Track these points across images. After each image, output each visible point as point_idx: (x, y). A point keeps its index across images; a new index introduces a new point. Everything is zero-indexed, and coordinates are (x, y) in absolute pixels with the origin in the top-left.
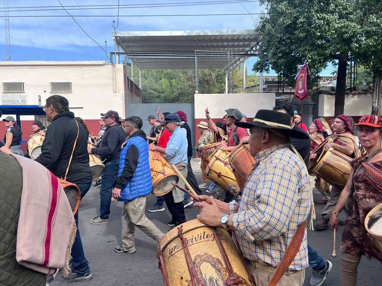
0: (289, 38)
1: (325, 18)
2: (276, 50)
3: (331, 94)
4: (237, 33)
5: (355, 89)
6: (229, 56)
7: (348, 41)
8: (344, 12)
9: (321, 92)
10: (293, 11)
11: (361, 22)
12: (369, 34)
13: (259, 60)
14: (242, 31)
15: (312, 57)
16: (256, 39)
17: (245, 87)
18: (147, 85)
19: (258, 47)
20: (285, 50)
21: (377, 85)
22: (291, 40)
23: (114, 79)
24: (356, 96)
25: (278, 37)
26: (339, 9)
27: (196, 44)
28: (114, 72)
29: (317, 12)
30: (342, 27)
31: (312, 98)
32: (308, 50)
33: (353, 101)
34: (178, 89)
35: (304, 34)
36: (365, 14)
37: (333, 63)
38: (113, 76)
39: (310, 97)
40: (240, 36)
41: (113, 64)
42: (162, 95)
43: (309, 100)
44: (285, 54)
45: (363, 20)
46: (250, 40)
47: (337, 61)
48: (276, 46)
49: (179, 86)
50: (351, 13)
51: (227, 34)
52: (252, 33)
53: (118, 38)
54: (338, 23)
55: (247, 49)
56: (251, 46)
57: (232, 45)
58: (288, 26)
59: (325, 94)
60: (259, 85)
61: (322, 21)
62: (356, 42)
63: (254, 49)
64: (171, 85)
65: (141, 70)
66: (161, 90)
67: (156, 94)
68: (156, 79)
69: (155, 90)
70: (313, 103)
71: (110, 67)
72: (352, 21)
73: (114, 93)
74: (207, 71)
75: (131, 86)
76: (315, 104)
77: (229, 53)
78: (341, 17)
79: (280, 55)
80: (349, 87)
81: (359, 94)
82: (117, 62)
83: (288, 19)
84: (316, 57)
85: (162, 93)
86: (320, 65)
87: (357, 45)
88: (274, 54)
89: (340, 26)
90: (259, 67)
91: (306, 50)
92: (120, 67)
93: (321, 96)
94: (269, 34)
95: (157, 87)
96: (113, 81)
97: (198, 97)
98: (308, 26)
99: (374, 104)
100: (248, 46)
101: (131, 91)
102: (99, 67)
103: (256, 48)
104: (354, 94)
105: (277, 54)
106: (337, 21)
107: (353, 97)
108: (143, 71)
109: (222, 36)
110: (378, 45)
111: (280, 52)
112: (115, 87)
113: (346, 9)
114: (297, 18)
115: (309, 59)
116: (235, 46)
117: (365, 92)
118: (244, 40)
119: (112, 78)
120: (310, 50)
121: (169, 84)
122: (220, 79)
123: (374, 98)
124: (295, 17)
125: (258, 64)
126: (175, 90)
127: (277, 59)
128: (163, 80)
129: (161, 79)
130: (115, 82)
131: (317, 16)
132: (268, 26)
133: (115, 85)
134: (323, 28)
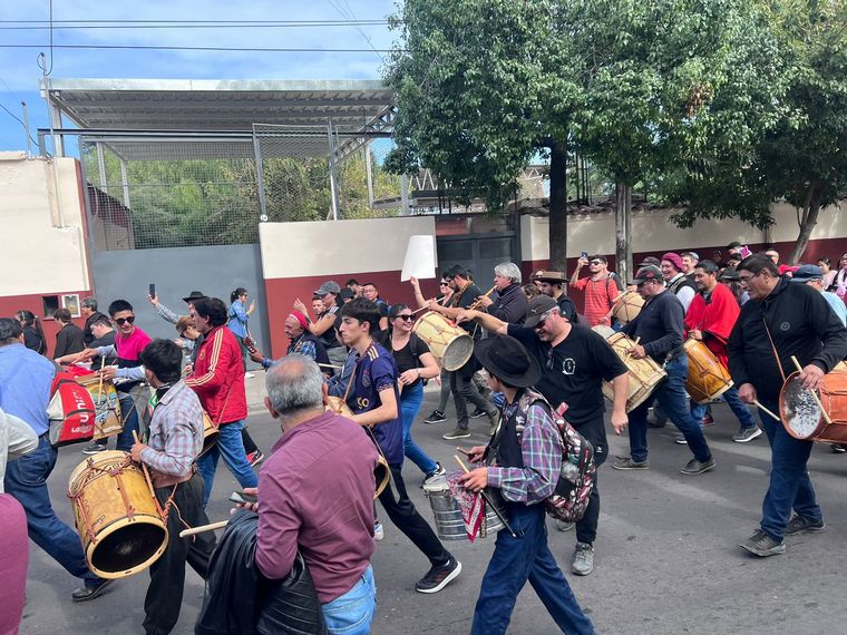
0: (450, 106)
1: (517, 69)
2: (428, 130)
3: (543, 215)
4: (344, 87)
5: (585, 202)
6: (331, 136)
7: (563, 118)
8: (553, 58)
9: (524, 211)
10: (454, 51)
11: (584, 81)
12: (598, 105)
13: (396, 147)
14: (354, 84)
15: (498, 149)
16: (386, 100)
17: (372, 200)
18: (144, 195)
19: (392, 117)
20: (445, 131)
21: (622, 199)
22: (456, 111)
23: (53, 194)
24: (588, 217)
25: (429, 105)
26: (543, 51)
27: (254, 107)
28: (51, 177)
29: (501, 55)
30: (550, 90)
31: (508, 223)
32: (491, 134)
33: (585, 226)
34: (221, 203)
35: (480, 100)
36: (591, 63)
37: (541, 153)
38: (49, 188)
39: (503, 222)
40: (351, 93)
41: (47, 157)
42: (183, 218)
43: (502, 227)
44: (446, 141)
45: (587, 75)
46: (373, 100)
47: (548, 150)
48: (427, 122)
49: (225, 197)
50: (566, 62)
51: (323, 88)
52: (376, 88)
53: (57, 94)
54: (543, 81)
55: (370, 119)
56: (379, 113)
57: (338, 111)
58: (448, 82)
59: (531, 213)
60: (400, 199)
61: (512, 76)
62: (578, 120)
63: (385, 118)
64: (205, 195)
65: (126, 162)
66: (181, 207)
67: (170, 216)
68: (167, 180)
69: (166, 207)
70: (511, 233)
71: (40, 165)
72: (567, 77)
73: (56, 229)
74: (287, 162)
75: (102, 204)
76: (514, 236)
77: (330, 131)
78: (547, 68)
79: (436, 141)
80: (574, 199)
81: (593, 211)
82: (59, 152)
83: (447, 67)
84: (506, 149)
85: (184, 212)
86: (514, 163)
87: (580, 127)
88: (425, 140)
89: (546, 87)
90: (397, 164)
91: (485, 131)
92: (67, 164)
93: (523, 217)
94: (411, 95)
95: (171, 199)
96: (50, 198)
97: (268, 230)
98: (486, 84)
99: (619, 235)
100: (372, 112)
101: (103, 215)
102: (9, 167)
103: (389, 117)
104: (585, 213)
105: (429, 140)
106: (540, 77)
107: (583, 218)
108: (132, 164)
109: (312, 92)
110: (617, 125)
111: (436, 136)
112: (56, 214)
113: (556, 52)
114: (463, 67)
115: (493, 152)
116: (343, 113)
117: (605, 207)
118: (361, 100)
119: (47, 192)
120: (494, 133)
121: (199, 192)
122: (318, 180)
123: (620, 223)
124: (460, 65)
125: (394, 156)
126: (214, 205)
127: (431, 149)
128: (183, 182)
129: (178, 181)
130: (54, 202)
131: (502, 64)
132: (407, 80)
133: (55, 208)
134: (515, 90)
